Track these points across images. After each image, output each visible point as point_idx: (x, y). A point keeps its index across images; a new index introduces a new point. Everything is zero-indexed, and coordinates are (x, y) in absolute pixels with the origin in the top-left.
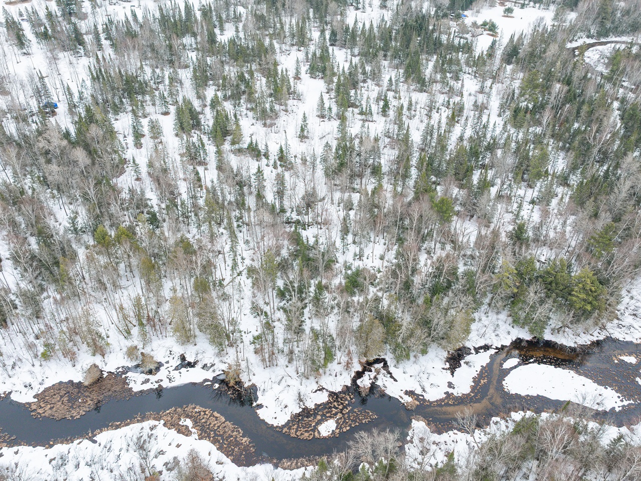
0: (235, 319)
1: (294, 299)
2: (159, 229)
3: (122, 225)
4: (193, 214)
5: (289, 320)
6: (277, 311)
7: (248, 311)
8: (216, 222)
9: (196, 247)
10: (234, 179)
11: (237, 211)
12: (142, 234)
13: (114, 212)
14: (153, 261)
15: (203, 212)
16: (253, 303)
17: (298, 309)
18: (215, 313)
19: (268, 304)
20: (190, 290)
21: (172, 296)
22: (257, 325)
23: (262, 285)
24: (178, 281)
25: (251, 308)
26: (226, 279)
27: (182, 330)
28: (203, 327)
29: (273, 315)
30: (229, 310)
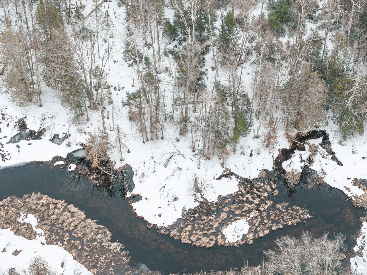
0: (100, 67)
1: (191, 40)
5: (182, 70)
6: (164, 57)
7: (119, 57)
16: (127, 44)
17: (196, 54)
18: (71, 58)
19: (151, 45)
20: (31, 22)
21: (4, 30)
22: (133, 77)
23: (141, 17)
24: (13, 8)
25: (125, 51)
26: (86, 6)
27: (20, 84)
28: (52, 79)
29: (157, 62)
30: (92, 54)
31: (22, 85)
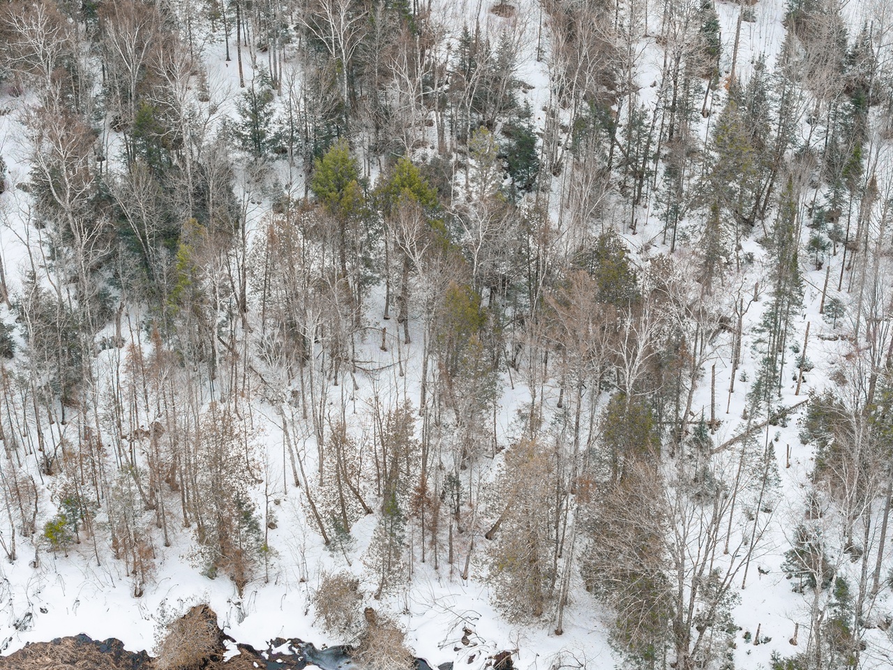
0: (723, 575)
2: (533, 195)
3: (409, 155)
4: (662, 167)
6: (885, 591)
7: (775, 561)
8: (737, 213)
9: (644, 285)
10: (841, 69)
11: (825, 189)
12: (469, 199)
13: (395, 103)
14: (485, 303)
15: (698, 167)
16: (802, 535)
18: (656, 537)
19: (861, 553)
20: (587, 432)
21: (520, 437)
22: (797, 620)
23: (851, 478)
24: (553, 391)
25: (792, 552)
26: (724, 424)
27: (525, 569)
28: (600, 575)
29: (867, 599)
30: (709, 539)
31: (527, 573)
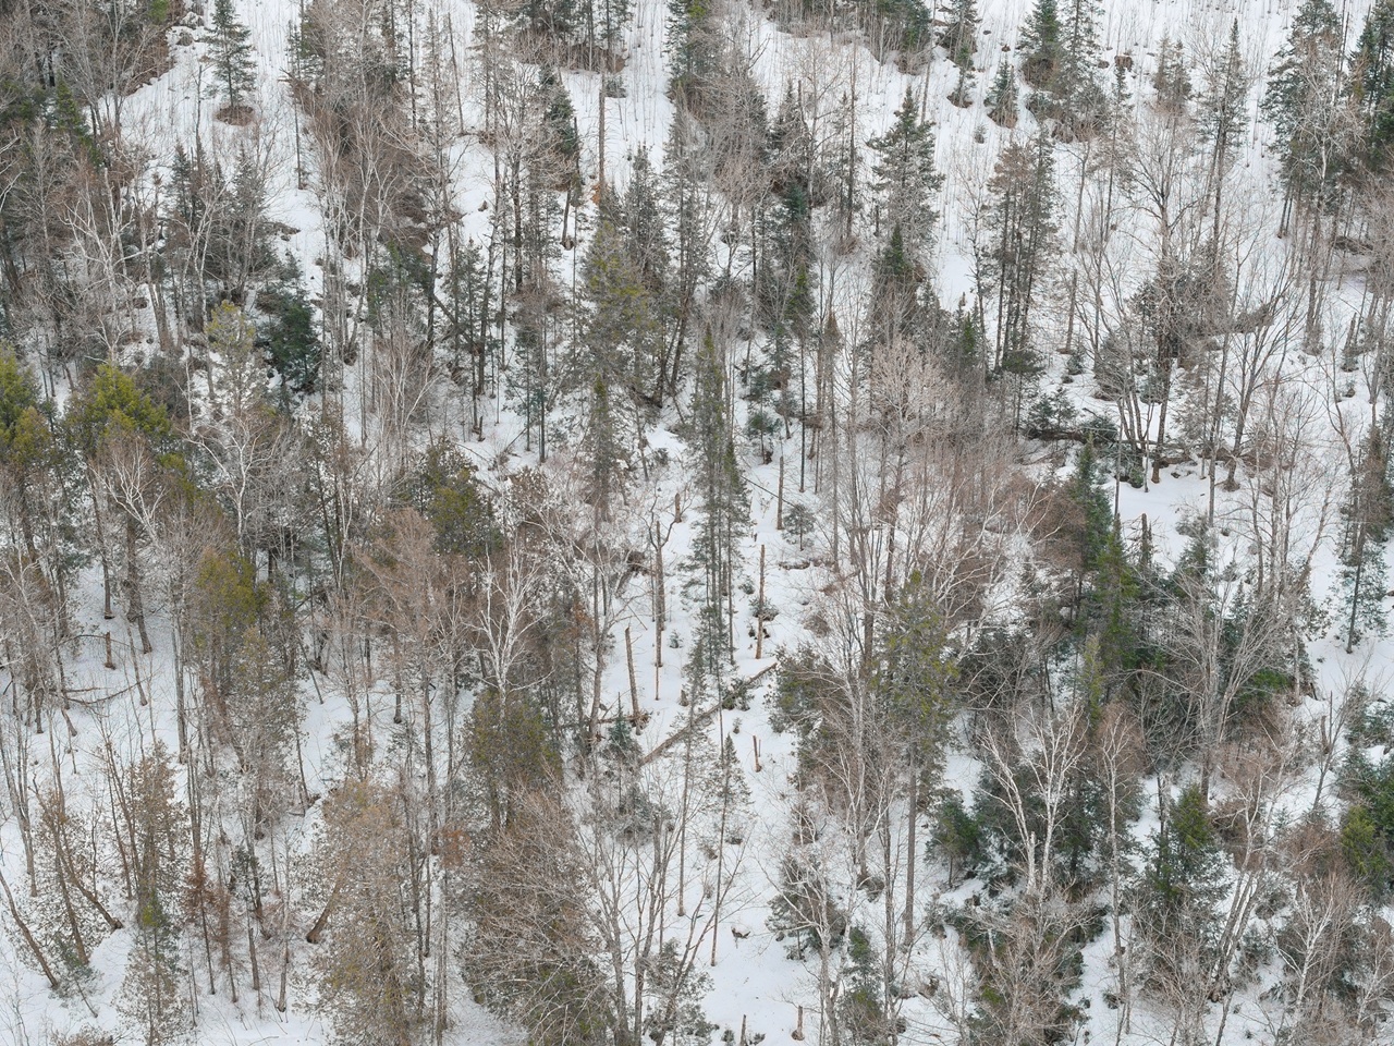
0: (681, 950)
1: (1034, 879)
2: (317, 399)
3: (114, 358)
4: (511, 332)
5: (988, 992)
6: (924, 938)
7: (756, 917)
8: (635, 391)
9: (506, 518)
10: (762, 156)
11: (762, 340)
12: (217, 416)
13: (82, 277)
14: (263, 575)
15: (567, 327)
16: (792, 872)
17: (1049, 935)
18: (572, 905)
19: (881, 886)
20: (446, 757)
21: (342, 777)
22: (800, 1002)
23: (855, 775)
24: (385, 699)
25: (781, 899)
26: (654, 716)
27: (375, 982)
28: (494, 975)
29: (899, 953)
30: (654, 898)
31: (380, 988)
